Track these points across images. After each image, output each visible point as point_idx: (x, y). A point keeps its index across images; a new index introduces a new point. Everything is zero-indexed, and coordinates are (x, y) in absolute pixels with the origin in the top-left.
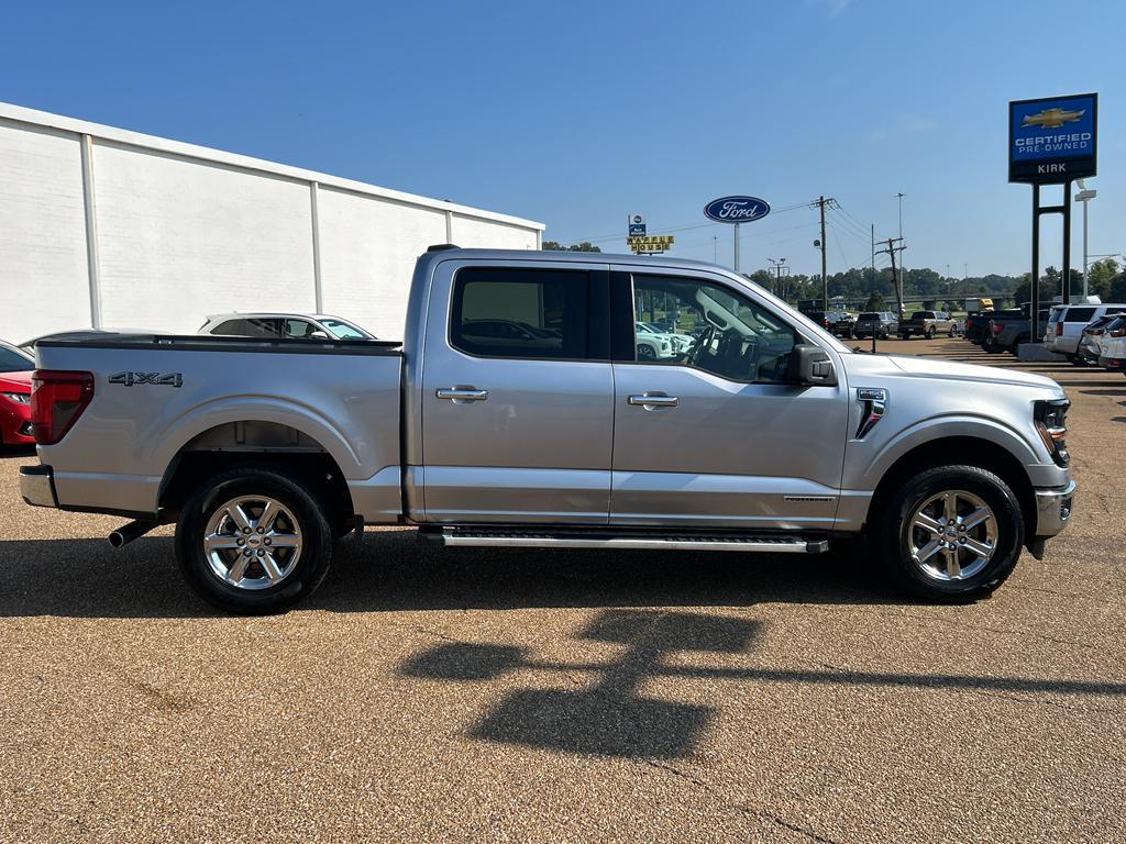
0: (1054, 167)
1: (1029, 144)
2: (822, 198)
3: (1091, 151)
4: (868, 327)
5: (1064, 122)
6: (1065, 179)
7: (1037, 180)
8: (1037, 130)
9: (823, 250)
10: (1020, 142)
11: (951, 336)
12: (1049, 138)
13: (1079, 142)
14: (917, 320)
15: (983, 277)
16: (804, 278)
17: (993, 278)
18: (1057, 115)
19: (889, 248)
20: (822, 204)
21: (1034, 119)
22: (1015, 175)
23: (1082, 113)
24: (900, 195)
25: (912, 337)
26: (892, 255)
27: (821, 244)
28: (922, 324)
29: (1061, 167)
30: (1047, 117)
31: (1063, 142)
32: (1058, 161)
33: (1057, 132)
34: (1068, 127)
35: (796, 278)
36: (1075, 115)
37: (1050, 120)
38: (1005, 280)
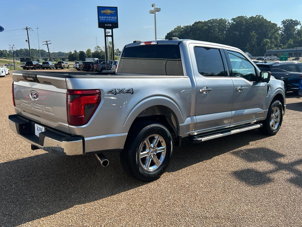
0: (109, 25)
1: (103, 18)
2: (27, 27)
3: (117, 22)
4: (45, 66)
5: (111, 13)
6: (112, 28)
7: (105, 28)
8: (104, 15)
9: (29, 43)
10: (101, 17)
11: (68, 68)
12: (107, 17)
13: (114, 19)
14: (59, 64)
15: (57, 52)
16: (6, 51)
17: (60, 53)
18: (109, 11)
19: (46, 43)
20: (27, 29)
21: (103, 12)
22: (100, 27)
23: (114, 11)
24: (37, 28)
25: (58, 68)
26: (47, 45)
27: (28, 41)
28: (61, 65)
29: (111, 25)
30: (106, 11)
31: (111, 18)
32: (110, 23)
33: (109, 16)
34: (111, 15)
35: (3, 51)
36: (113, 12)
37: (108, 13)
38: (63, 53)
